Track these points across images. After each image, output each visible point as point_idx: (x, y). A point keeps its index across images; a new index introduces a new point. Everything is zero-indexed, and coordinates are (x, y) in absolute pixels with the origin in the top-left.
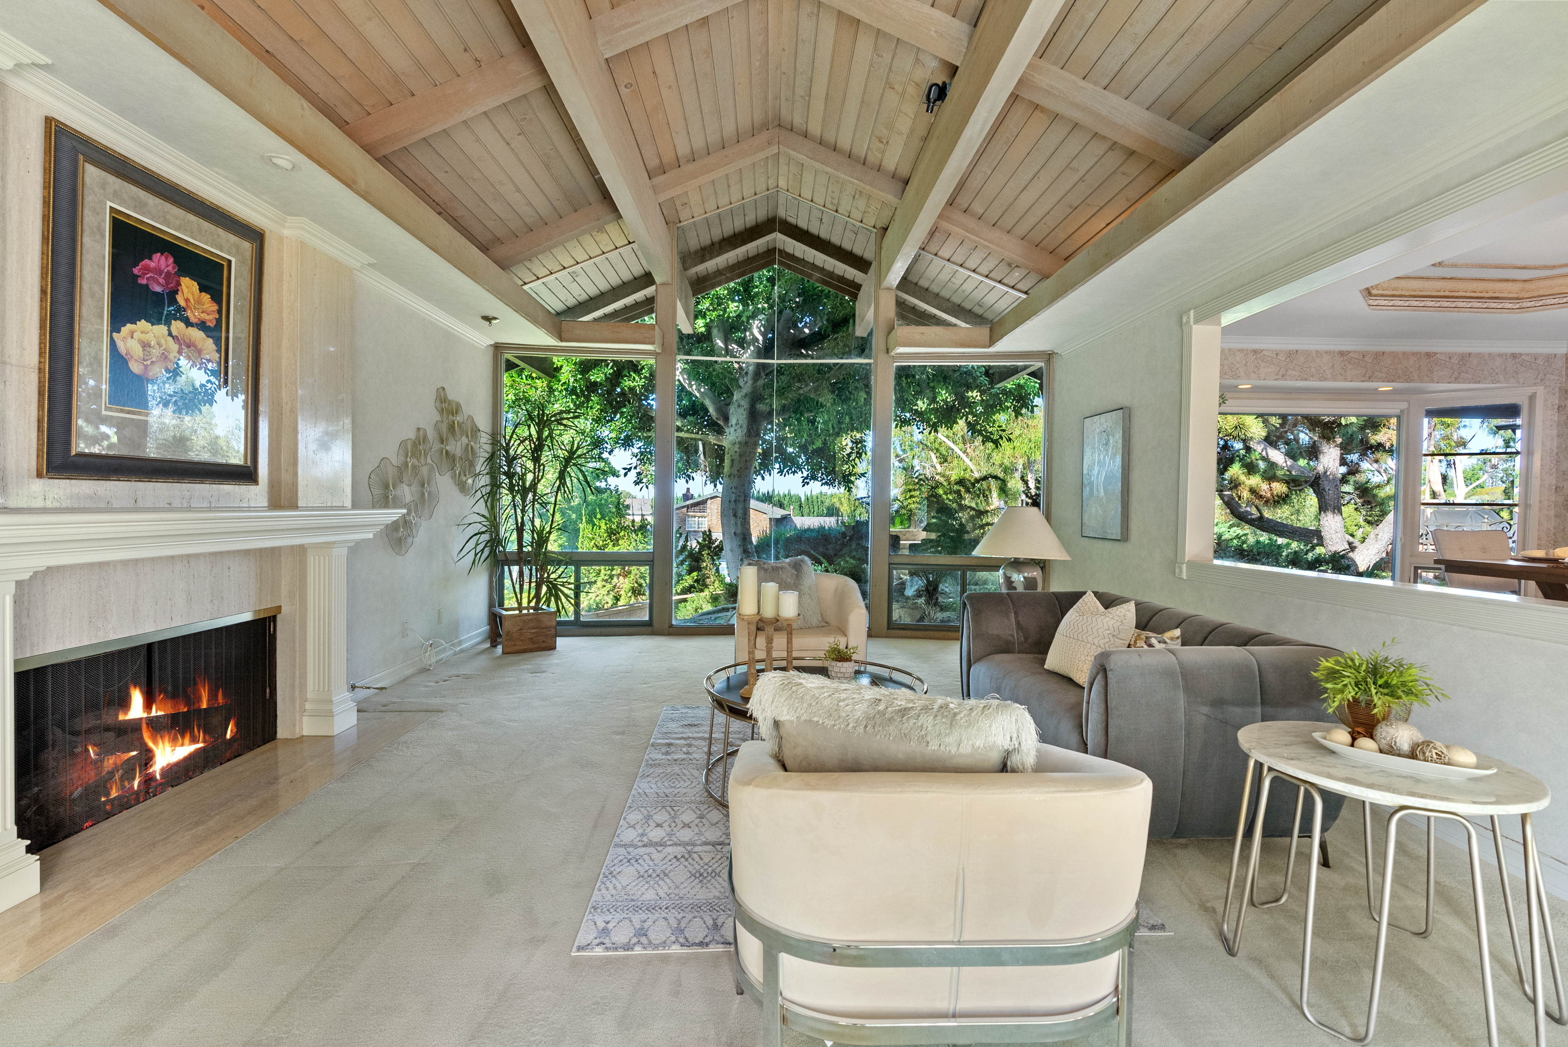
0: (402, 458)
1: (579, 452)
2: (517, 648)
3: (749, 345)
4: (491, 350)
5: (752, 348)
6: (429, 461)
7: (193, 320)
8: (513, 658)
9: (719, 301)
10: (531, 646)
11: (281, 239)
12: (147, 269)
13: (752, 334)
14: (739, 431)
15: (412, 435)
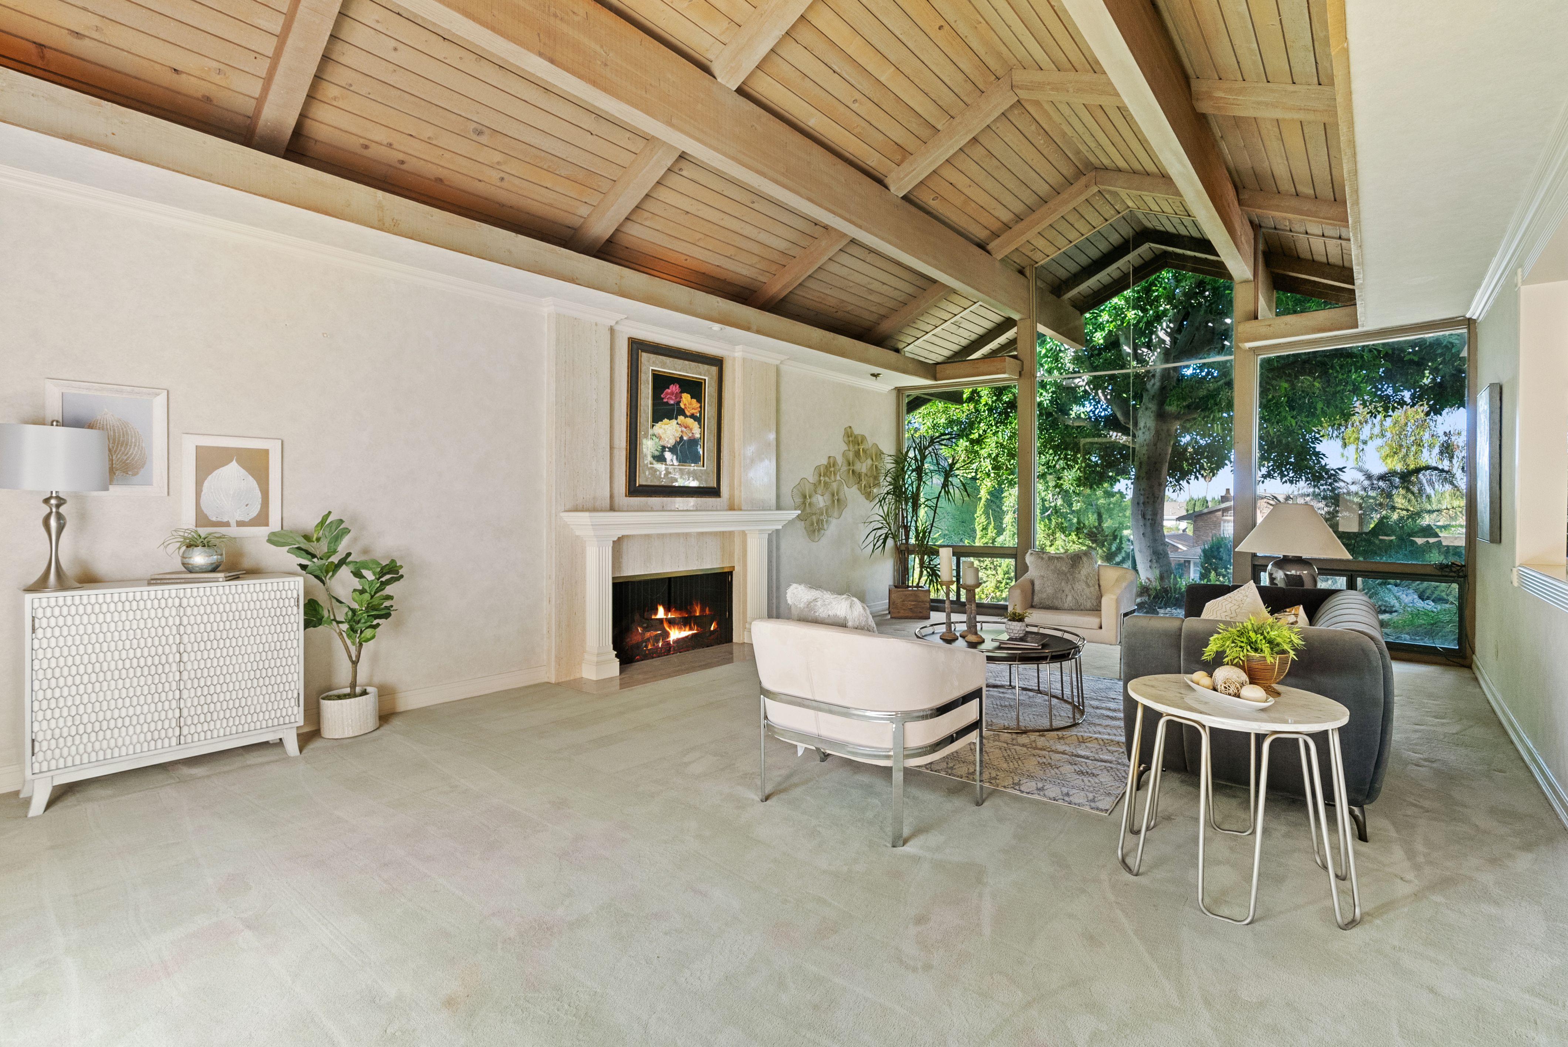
0: (816, 478)
1: (958, 465)
2: (900, 615)
3: (1155, 348)
4: (894, 393)
5: (1159, 350)
6: (838, 478)
7: (688, 414)
8: (894, 621)
9: (1118, 313)
10: (910, 614)
11: (734, 358)
12: (667, 394)
13: (1158, 336)
14: (1147, 433)
15: (825, 462)
